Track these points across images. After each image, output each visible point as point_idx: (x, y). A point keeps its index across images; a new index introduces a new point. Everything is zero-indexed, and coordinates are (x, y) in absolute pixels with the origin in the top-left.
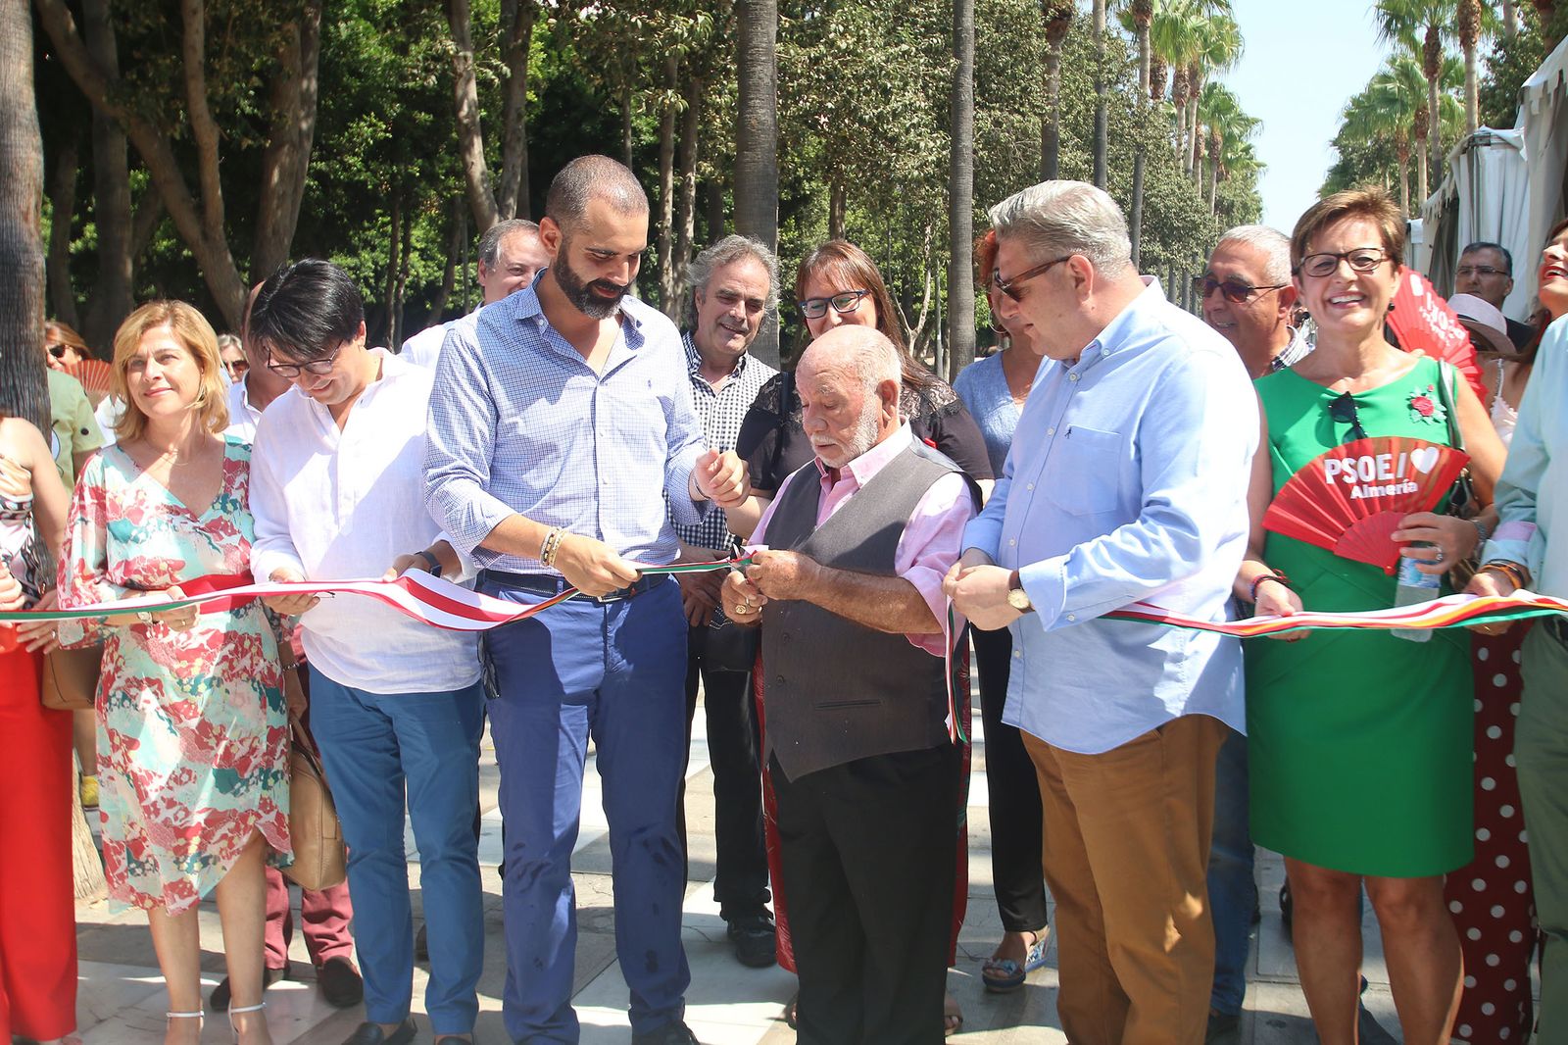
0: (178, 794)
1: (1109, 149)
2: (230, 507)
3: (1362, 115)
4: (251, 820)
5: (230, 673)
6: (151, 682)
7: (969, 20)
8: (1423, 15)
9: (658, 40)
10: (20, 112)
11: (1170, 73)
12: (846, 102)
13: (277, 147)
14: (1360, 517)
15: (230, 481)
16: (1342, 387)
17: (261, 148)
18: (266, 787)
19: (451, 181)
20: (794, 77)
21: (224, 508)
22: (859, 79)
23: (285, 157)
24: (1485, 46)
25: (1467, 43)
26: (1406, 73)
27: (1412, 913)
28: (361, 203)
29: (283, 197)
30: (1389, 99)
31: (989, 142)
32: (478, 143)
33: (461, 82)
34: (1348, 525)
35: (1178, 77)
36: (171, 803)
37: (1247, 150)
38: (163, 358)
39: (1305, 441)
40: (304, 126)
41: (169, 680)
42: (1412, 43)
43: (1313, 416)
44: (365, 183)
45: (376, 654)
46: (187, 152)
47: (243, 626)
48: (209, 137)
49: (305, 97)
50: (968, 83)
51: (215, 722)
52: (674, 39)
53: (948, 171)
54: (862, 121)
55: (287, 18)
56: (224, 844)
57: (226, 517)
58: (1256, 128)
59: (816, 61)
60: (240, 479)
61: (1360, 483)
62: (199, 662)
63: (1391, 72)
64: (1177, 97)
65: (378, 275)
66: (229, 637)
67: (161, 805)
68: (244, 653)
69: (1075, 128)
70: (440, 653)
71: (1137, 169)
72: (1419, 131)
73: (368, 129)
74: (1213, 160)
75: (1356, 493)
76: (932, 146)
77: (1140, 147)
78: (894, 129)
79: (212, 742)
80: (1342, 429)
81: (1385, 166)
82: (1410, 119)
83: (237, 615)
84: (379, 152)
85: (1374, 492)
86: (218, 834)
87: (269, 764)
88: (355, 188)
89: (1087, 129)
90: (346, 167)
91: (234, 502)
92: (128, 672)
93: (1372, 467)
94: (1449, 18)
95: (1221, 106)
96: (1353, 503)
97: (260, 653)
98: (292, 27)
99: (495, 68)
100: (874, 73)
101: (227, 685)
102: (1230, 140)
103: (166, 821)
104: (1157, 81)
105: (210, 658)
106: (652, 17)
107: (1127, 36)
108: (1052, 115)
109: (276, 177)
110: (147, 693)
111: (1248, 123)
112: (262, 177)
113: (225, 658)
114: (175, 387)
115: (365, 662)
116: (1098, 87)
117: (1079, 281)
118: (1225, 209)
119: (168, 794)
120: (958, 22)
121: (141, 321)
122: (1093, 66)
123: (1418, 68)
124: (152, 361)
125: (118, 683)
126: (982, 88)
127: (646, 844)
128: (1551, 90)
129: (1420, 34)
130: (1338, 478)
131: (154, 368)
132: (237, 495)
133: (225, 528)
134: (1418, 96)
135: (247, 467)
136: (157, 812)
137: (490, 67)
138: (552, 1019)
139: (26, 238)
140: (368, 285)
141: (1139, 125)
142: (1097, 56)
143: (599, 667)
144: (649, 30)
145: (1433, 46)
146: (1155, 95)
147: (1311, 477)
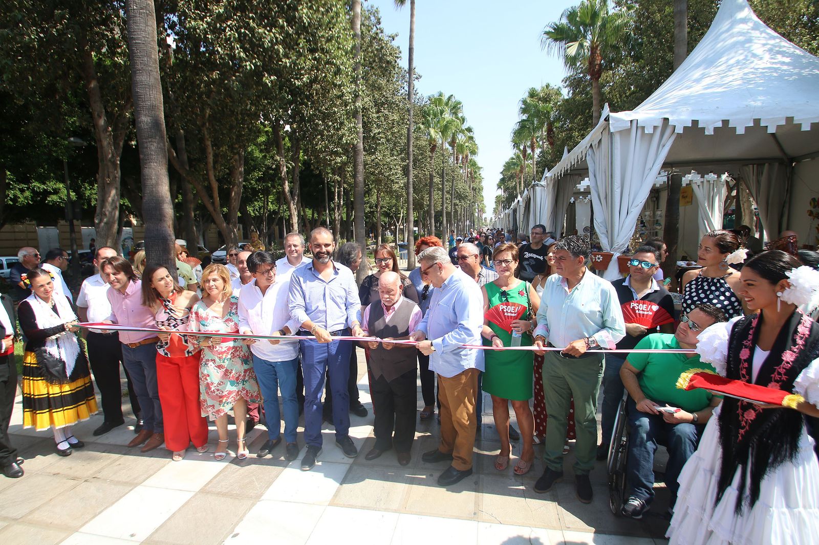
0: (220, 387)
1: (446, 178)
2: (232, 315)
3: (508, 166)
4: (240, 393)
5: (233, 356)
6: (212, 360)
7: (411, 149)
8: (522, 142)
9: (333, 162)
10: (166, 199)
11: (460, 157)
12: (381, 171)
13: (233, 187)
14: (506, 319)
15: (232, 308)
16: (504, 289)
17: (229, 188)
18: (243, 384)
19: (279, 187)
20: (367, 164)
21: (230, 316)
22: (384, 165)
23: (235, 189)
24: (538, 151)
25: (533, 150)
26: (518, 157)
27: (522, 409)
28: (255, 193)
29: (235, 199)
30: (514, 164)
31: (416, 176)
32: (287, 182)
33: (282, 167)
34: (503, 321)
35: (463, 158)
36: (218, 390)
37: (480, 174)
38: (214, 280)
39: (496, 300)
40: (240, 180)
41: (217, 360)
42: (520, 150)
43: (498, 295)
44: (256, 188)
45: (270, 352)
46: (209, 189)
47: (236, 345)
48: (215, 185)
49: (241, 173)
50: (411, 164)
51: (230, 369)
52: (336, 163)
53: (407, 186)
54: (385, 176)
55: (235, 154)
56: (233, 399)
57: (230, 317)
58: (482, 170)
59: (373, 160)
60: (235, 307)
61: (507, 312)
62: (225, 354)
63: (514, 157)
64: (463, 162)
65: (260, 208)
66: (233, 347)
67: (215, 390)
68: (237, 351)
69: (438, 173)
70: (287, 351)
71: (453, 183)
72: (521, 171)
73: (258, 174)
74: (472, 177)
75: (506, 314)
76: (402, 183)
77: (453, 177)
78: (392, 178)
79: (229, 374)
80: (504, 299)
81: (513, 179)
82: (519, 168)
83: (235, 342)
84: (259, 180)
85: (509, 314)
86: (231, 396)
87: (244, 378)
88: (253, 189)
89: (440, 172)
90: (251, 184)
91: (233, 313)
92: (206, 358)
93: (511, 309)
94: (529, 144)
95: (474, 164)
96: (505, 316)
97: (242, 351)
98: (237, 157)
99: (291, 164)
100: (388, 164)
101: (232, 360)
102: (475, 172)
103: (217, 394)
104: (457, 160)
105: (228, 353)
106: (331, 157)
107: (450, 148)
108: (432, 171)
109: (233, 194)
110: (211, 363)
111: (479, 168)
112: (230, 194)
113: (232, 353)
114: (217, 288)
115: (268, 354)
116: (443, 162)
117: (440, 268)
118: (474, 189)
119: (217, 388)
120: (409, 148)
121: (209, 271)
122: (442, 158)
123: (521, 155)
124: (211, 281)
125: (204, 360)
126: (414, 165)
127: (340, 395)
128: (553, 178)
129: (522, 148)
130: (503, 310)
131: (212, 283)
132: (234, 311)
133: (230, 321)
134: (521, 162)
135: (236, 304)
136: (214, 392)
137: (289, 163)
138: (316, 438)
139: (169, 232)
140: (257, 211)
141: (453, 172)
142: (443, 155)
143: (326, 354)
144: (330, 160)
145: (525, 151)
146: (457, 163)
147: (497, 308)
